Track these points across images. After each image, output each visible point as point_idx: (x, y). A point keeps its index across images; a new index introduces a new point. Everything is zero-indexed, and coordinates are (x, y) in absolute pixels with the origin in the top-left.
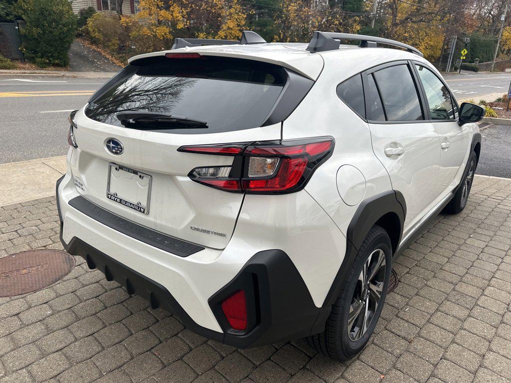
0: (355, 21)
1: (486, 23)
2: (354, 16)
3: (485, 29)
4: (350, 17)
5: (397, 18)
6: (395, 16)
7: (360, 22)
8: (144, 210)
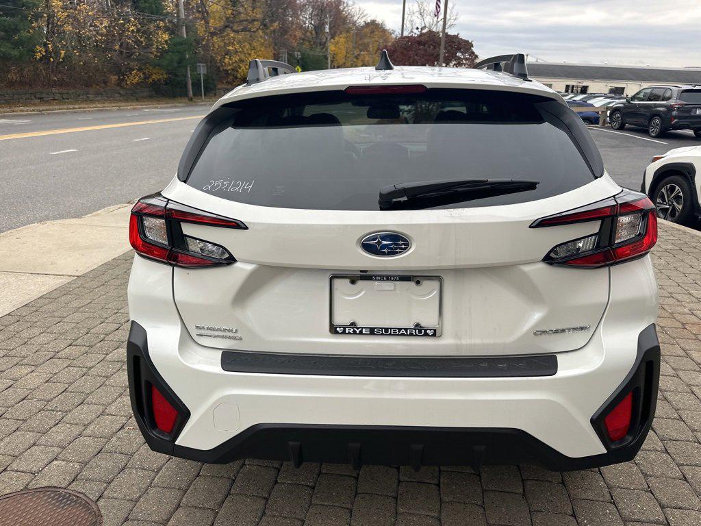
0: (158, 27)
1: (308, 34)
2: (156, 20)
3: (309, 42)
4: (150, 21)
5: (210, 25)
6: (207, 22)
7: (167, 29)
8: (435, 330)
